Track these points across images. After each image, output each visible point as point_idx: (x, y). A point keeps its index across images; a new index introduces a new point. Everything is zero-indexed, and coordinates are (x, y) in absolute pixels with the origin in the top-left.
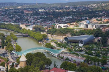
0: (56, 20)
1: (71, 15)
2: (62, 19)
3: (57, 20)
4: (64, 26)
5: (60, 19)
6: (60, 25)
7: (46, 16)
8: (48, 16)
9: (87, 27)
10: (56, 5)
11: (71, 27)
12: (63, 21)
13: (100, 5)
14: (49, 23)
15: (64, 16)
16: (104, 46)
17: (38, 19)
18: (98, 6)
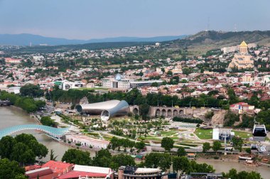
0: (63, 74)
1: (91, 66)
2: (73, 73)
3: (66, 75)
4: (76, 85)
5: (70, 73)
6: (70, 83)
7: (44, 68)
8: (50, 68)
9: (117, 87)
10: (65, 48)
11: (89, 86)
12: (76, 77)
13: (141, 49)
15: (78, 68)
16: (143, 119)
17: (31, 74)
18: (137, 50)
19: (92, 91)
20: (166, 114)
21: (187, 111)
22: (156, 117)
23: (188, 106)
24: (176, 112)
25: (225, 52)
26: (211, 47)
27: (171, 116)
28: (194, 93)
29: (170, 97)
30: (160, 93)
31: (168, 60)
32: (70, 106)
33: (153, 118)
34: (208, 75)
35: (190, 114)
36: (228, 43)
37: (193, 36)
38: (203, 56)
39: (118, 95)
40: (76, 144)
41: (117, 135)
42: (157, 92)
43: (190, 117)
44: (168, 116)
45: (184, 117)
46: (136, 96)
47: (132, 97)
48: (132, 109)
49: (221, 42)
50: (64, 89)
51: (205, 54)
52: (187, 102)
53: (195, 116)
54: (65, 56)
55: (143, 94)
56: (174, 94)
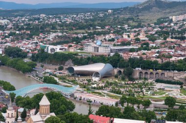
0: (37, 38)
1: (59, 31)
2: (46, 37)
3: (40, 39)
4: (60, 49)
5: (43, 37)
6: (54, 47)
7: (17, 32)
8: (23, 31)
10: (22, 12)
13: (96, 15)
14: (27, 43)
15: (49, 32)
16: (129, 80)
17: (6, 37)
18: (93, 16)
19: (76, 54)
20: (148, 76)
21: (168, 74)
22: (140, 78)
23: (169, 70)
24: (157, 75)
25: (174, 20)
26: (159, 16)
27: (152, 78)
28: (173, 59)
29: (151, 61)
30: (141, 58)
31: (126, 26)
32: (57, 67)
33: (137, 79)
34: (172, 42)
35: (170, 77)
36: (174, 12)
37: (141, 5)
38: (155, 24)
39: (101, 59)
40: (88, 101)
41: (117, 93)
42: (138, 57)
43: (171, 79)
44: (151, 78)
45: (166, 79)
46: (119, 60)
47: (115, 61)
48: (116, 71)
49: (168, 11)
50: (49, 52)
51: (156, 21)
52: (167, 67)
53: (175, 78)
54: (29, 21)
55: (125, 58)
56: (155, 59)
